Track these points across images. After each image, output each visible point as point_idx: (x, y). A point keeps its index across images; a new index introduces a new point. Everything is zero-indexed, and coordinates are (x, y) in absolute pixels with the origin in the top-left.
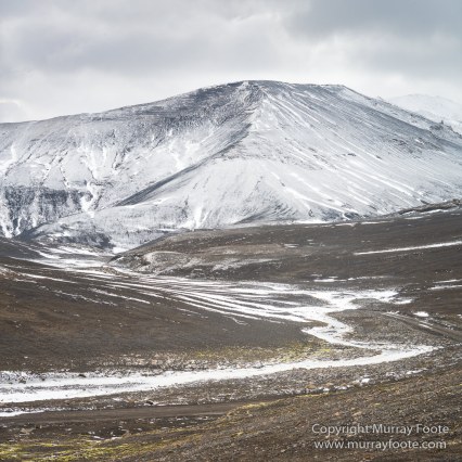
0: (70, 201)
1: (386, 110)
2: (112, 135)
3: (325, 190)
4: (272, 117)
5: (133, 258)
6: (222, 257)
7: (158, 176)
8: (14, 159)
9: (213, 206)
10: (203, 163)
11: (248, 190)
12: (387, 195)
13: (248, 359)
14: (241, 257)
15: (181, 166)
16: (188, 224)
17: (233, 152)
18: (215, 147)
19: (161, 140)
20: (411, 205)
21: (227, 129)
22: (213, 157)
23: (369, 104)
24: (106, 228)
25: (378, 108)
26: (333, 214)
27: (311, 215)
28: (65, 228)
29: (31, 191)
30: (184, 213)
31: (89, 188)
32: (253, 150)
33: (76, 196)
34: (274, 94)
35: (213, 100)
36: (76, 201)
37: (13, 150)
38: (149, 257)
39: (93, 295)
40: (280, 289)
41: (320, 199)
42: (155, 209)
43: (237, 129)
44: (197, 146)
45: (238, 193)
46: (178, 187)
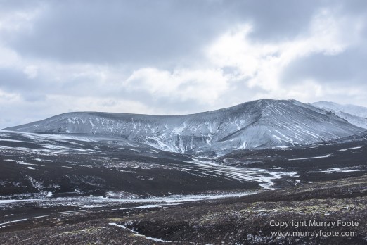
0: (203, 140)
1: (310, 108)
2: (216, 118)
3: (288, 136)
4: (269, 111)
5: (220, 161)
6: (247, 160)
7: (232, 131)
8: (185, 127)
9: (250, 141)
10: (246, 127)
11: (261, 136)
12: (309, 138)
13: (238, 192)
14: (253, 160)
15: (239, 128)
16: (241, 148)
17: (256, 123)
18: (250, 122)
19: (233, 120)
20: (318, 141)
21: (254, 116)
22: (249, 125)
23: (304, 106)
24: (214, 149)
25: (307, 107)
26: (289, 144)
27: (282, 145)
28: (201, 149)
29: (191, 137)
30: (240, 143)
31: (209, 136)
32: (263, 123)
33: (205, 139)
34: (270, 103)
35: (250, 106)
36: (205, 140)
37: (184, 124)
38: (224, 160)
39: (202, 175)
40: (261, 171)
41: (285, 139)
42: (230, 142)
43: (258, 115)
44: (244, 121)
45: (257, 137)
46: (238, 135)
